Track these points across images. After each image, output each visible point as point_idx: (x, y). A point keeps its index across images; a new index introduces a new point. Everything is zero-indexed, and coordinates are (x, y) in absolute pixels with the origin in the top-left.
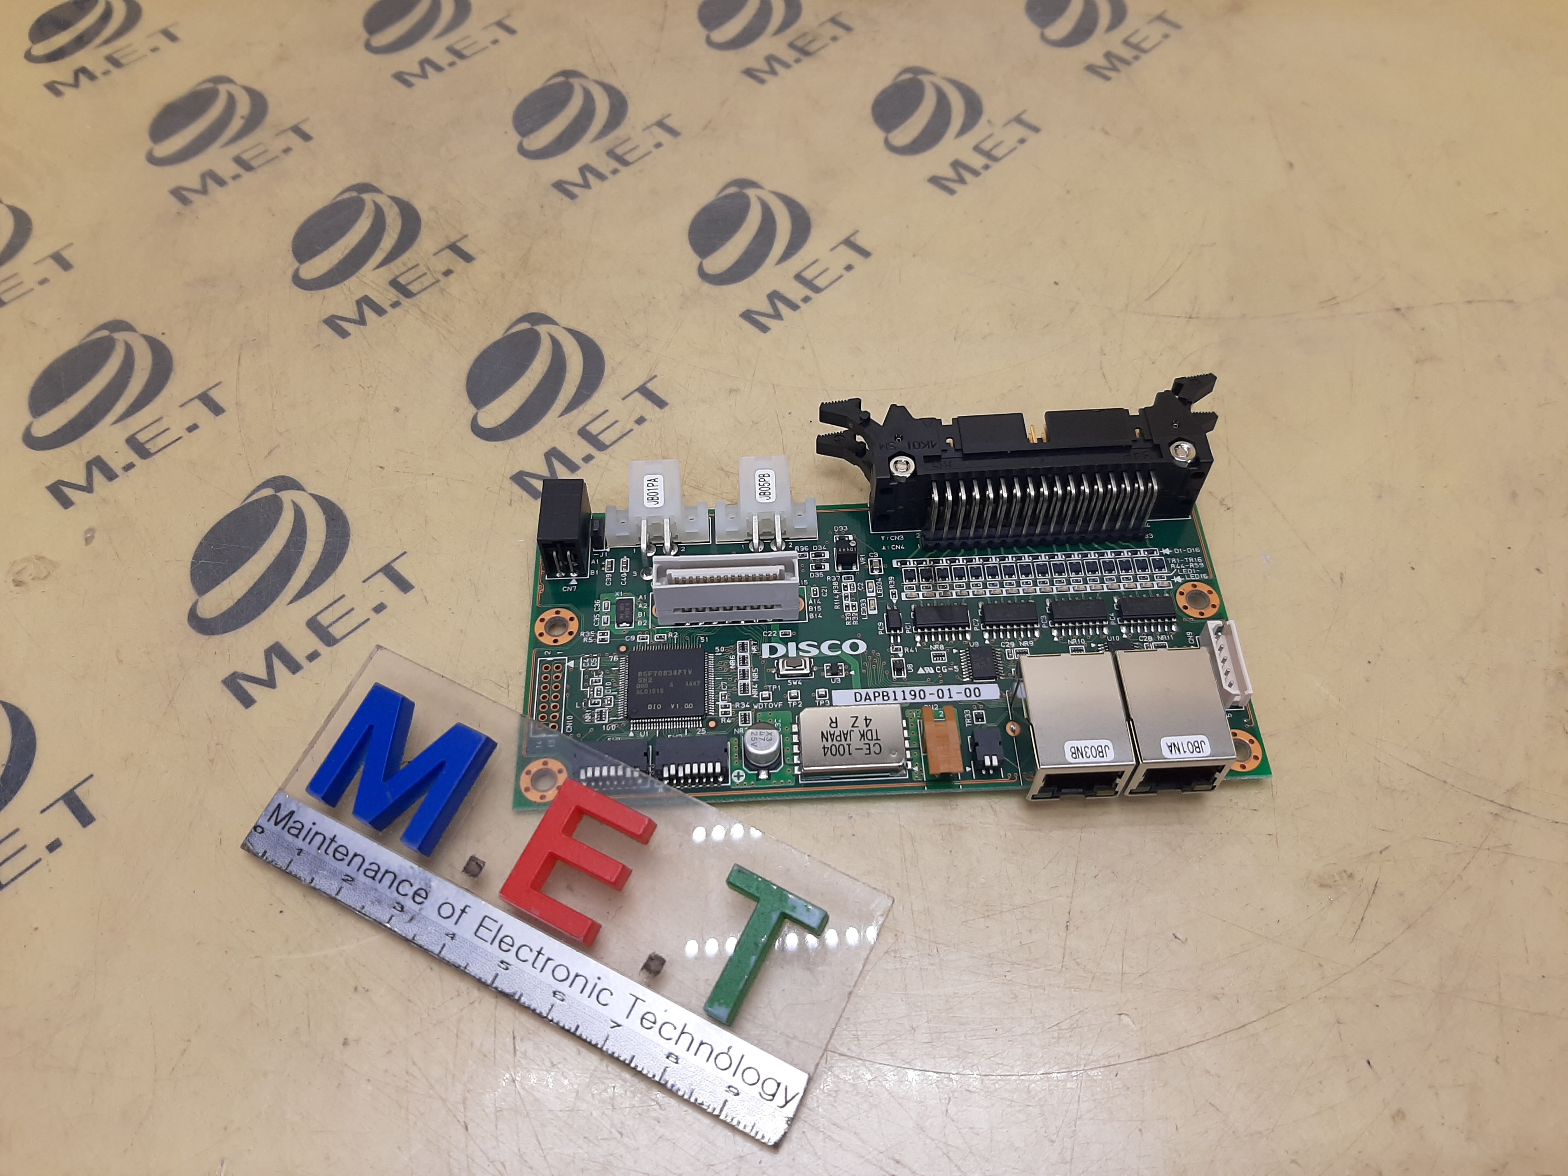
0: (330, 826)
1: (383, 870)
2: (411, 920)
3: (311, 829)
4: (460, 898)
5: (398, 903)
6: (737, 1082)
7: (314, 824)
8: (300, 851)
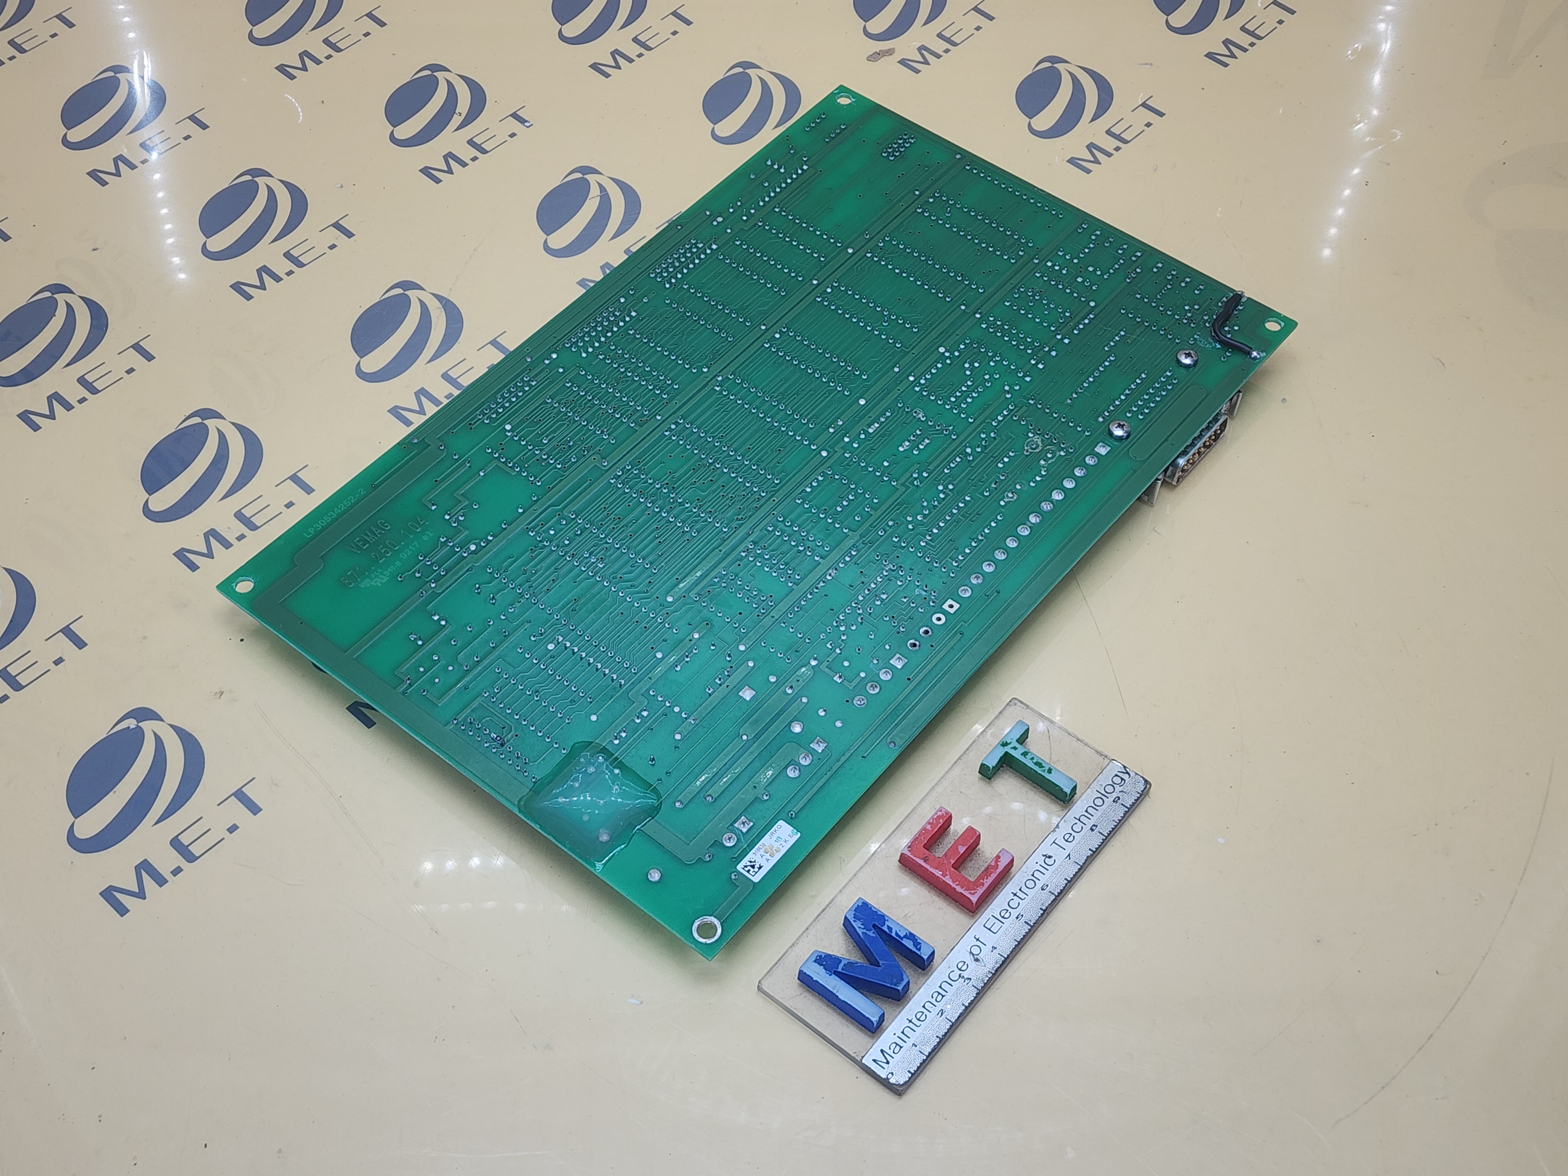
2: (979, 972)
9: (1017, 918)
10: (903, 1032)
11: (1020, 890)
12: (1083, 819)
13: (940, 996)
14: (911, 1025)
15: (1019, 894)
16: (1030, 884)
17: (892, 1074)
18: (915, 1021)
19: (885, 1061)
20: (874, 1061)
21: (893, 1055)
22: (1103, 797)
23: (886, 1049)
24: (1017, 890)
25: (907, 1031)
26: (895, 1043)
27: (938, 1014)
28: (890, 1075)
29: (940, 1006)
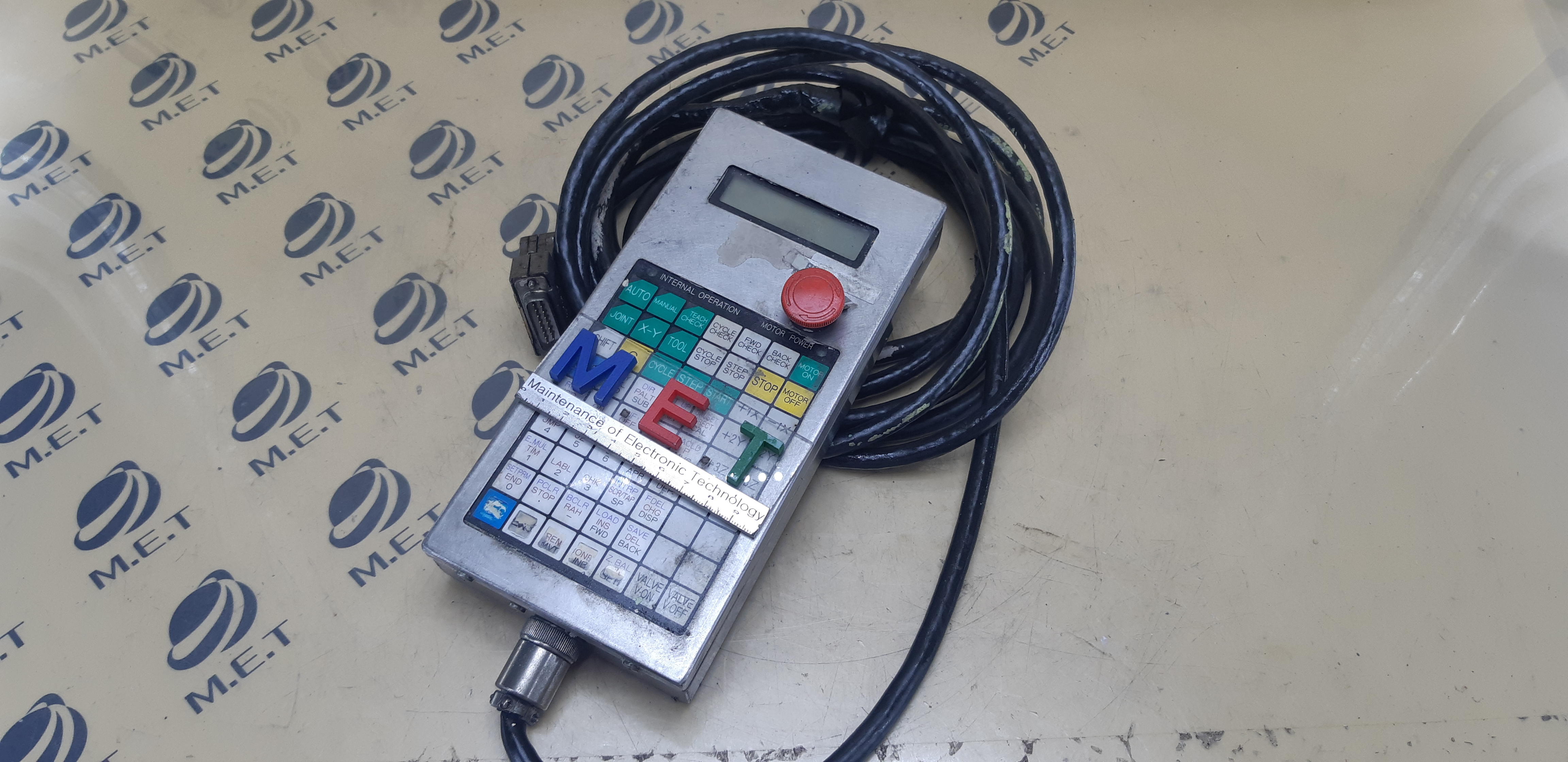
0: (557, 390)
1: (582, 411)
2: (595, 433)
3: (548, 391)
4: (618, 425)
5: (590, 426)
6: (738, 509)
7: (550, 389)
8: (543, 400)
9: (637, 453)
10: (551, 393)
11: (658, 454)
12: (717, 491)
13: (578, 412)
14: (556, 397)
15: (655, 454)
16: (663, 460)
17: (525, 390)
18: (560, 399)
19: (533, 385)
20: (533, 380)
21: (537, 389)
23: (540, 385)
24: (657, 451)
25: (552, 395)
26: (545, 389)
27: (565, 412)
28: (524, 389)
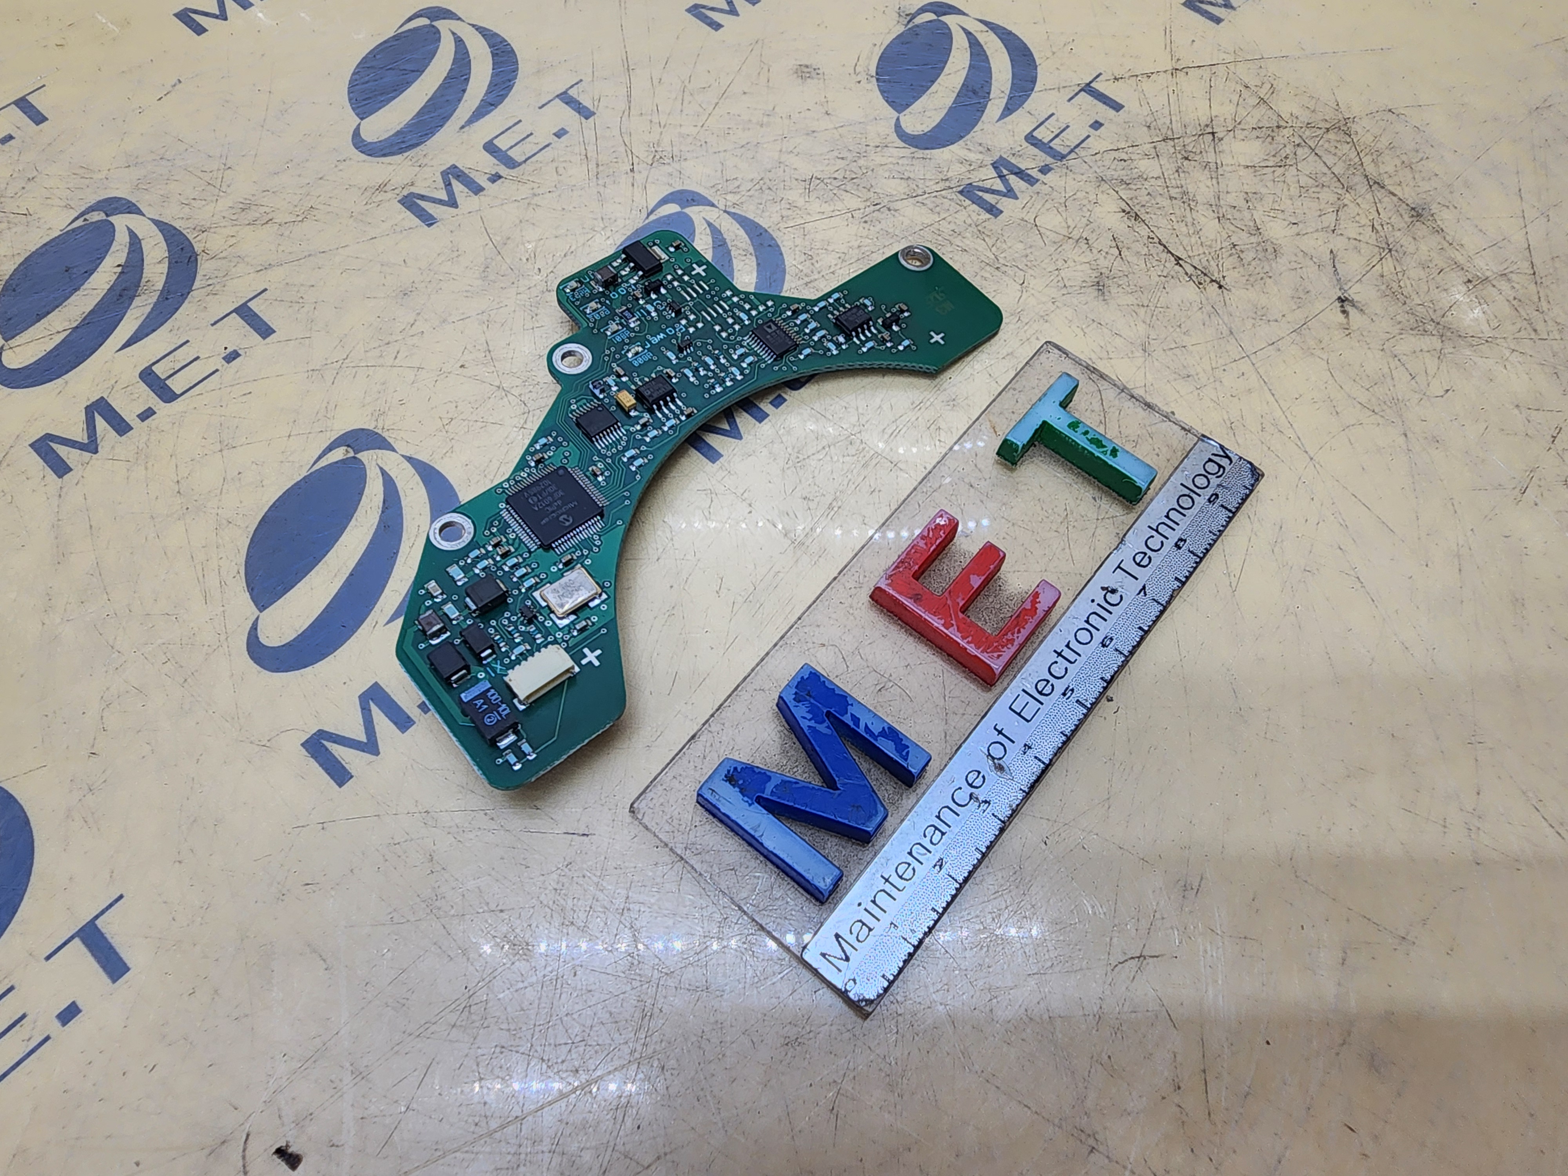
22: (1194, 496)
29: (938, 852)
